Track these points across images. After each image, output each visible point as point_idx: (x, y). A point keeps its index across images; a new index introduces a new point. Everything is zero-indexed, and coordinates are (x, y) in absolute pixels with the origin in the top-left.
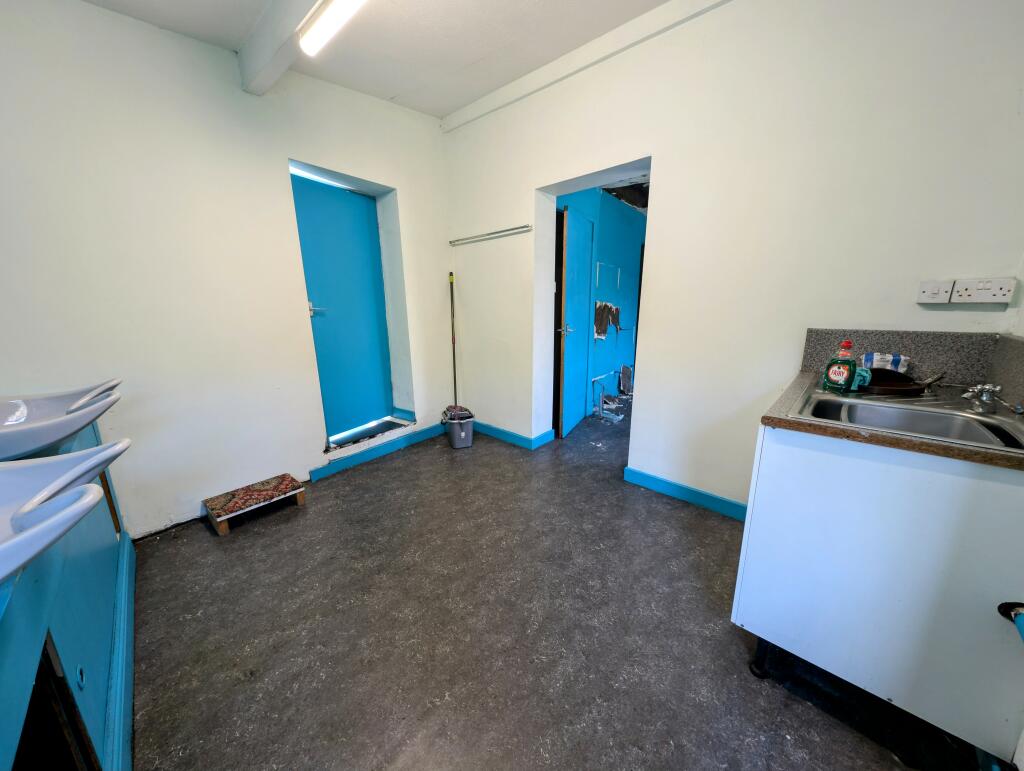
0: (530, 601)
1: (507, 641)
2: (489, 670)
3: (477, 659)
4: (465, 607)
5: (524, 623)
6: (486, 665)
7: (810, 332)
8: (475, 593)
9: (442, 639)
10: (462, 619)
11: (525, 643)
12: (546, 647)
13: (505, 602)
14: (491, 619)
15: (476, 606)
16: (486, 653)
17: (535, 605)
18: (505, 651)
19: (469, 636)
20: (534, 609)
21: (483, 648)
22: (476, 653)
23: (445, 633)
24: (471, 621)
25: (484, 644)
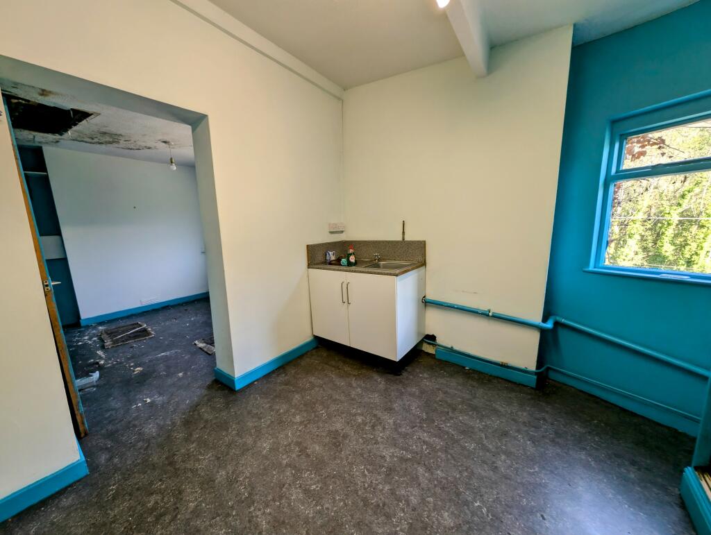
0: (383, 457)
1: (421, 470)
2: (447, 479)
3: (443, 488)
4: (403, 510)
5: (403, 460)
6: (444, 481)
7: (308, 246)
8: (384, 504)
9: (439, 523)
10: (414, 510)
11: (419, 458)
12: (416, 446)
13: (388, 475)
14: (407, 484)
15: (399, 500)
16: (436, 482)
17: (386, 454)
18: (429, 469)
19: (428, 499)
20: (390, 454)
21: (433, 487)
22: (438, 490)
23: (433, 522)
24: (414, 501)
25: (430, 486)
